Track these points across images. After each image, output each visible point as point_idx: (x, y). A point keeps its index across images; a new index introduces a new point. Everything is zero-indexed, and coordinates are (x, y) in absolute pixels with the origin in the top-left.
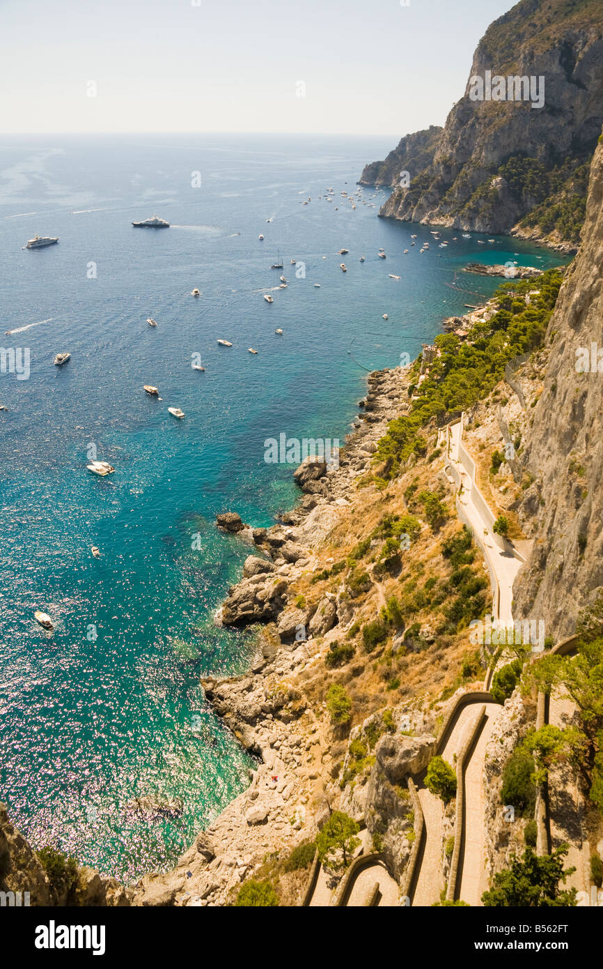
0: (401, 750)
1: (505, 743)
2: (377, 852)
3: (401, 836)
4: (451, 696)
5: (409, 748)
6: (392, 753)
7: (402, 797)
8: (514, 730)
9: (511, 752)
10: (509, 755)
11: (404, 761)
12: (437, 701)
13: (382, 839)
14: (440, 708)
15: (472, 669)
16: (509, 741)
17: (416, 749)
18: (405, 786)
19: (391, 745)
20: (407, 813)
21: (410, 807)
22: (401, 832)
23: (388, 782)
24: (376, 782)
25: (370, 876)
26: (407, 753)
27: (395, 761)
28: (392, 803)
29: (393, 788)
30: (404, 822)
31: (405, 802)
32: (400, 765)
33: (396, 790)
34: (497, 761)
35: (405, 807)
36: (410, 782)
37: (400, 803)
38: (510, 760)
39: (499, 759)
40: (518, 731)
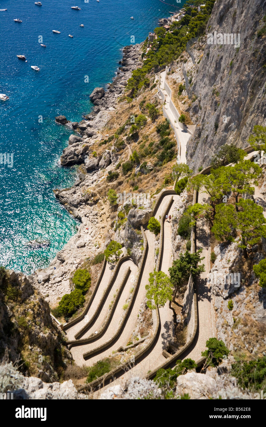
0: (138, 215)
1: (180, 211)
2: (129, 255)
3: (138, 249)
4: (160, 192)
5: (141, 214)
6: (134, 216)
7: (139, 234)
8: (183, 205)
9: (182, 214)
10: (181, 216)
11: (139, 219)
12: (154, 194)
13: (131, 250)
14: (155, 197)
15: (169, 181)
16: (182, 210)
17: (144, 214)
18: (140, 229)
19: (134, 213)
20: (141, 240)
21: (142, 238)
22: (138, 247)
23: (133, 228)
24: (128, 228)
25: (126, 265)
26: (140, 216)
27: (136, 220)
28: (135, 236)
29: (135, 230)
30: (139, 244)
31: (140, 235)
32: (137, 221)
33: (136, 231)
34: (177, 218)
35: (140, 237)
36: (142, 228)
37: (138, 236)
38: (182, 218)
39: (177, 217)
40: (185, 206)
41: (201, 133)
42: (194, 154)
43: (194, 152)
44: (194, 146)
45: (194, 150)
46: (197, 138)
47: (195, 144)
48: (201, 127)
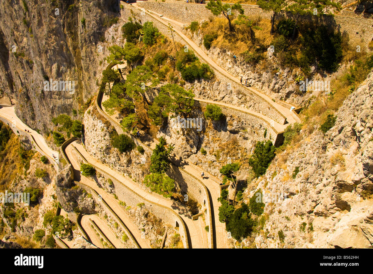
0: (65, 176)
1: (106, 139)
2: (79, 213)
3: (86, 199)
5: (67, 173)
6: (63, 179)
7: (77, 189)
8: (106, 133)
9: (110, 139)
10: (110, 141)
11: (69, 178)
13: (79, 208)
16: (107, 137)
17: (69, 171)
18: (75, 185)
19: (60, 177)
20: (82, 191)
21: (82, 189)
22: (85, 198)
23: (68, 189)
24: (63, 193)
25: (84, 221)
26: (68, 175)
27: (66, 180)
28: (75, 194)
29: (71, 189)
30: (83, 195)
31: (79, 189)
32: (69, 180)
33: (73, 188)
34: (107, 146)
35: (80, 190)
36: (75, 182)
37: (78, 191)
38: (112, 142)
39: (108, 144)
40: (108, 132)
41: (28, 96)
42: (35, 115)
43: (33, 114)
44: (29, 109)
45: (31, 112)
46: (28, 101)
47: (29, 107)
48: (24, 90)
